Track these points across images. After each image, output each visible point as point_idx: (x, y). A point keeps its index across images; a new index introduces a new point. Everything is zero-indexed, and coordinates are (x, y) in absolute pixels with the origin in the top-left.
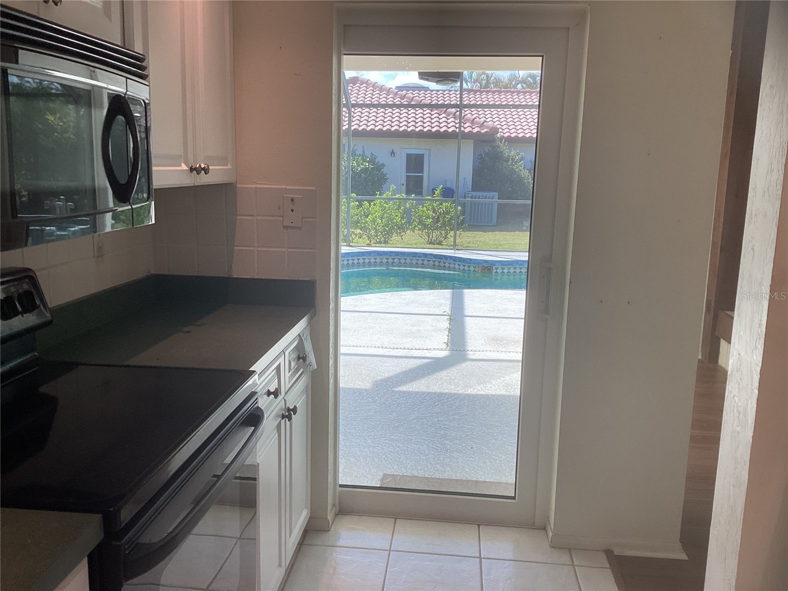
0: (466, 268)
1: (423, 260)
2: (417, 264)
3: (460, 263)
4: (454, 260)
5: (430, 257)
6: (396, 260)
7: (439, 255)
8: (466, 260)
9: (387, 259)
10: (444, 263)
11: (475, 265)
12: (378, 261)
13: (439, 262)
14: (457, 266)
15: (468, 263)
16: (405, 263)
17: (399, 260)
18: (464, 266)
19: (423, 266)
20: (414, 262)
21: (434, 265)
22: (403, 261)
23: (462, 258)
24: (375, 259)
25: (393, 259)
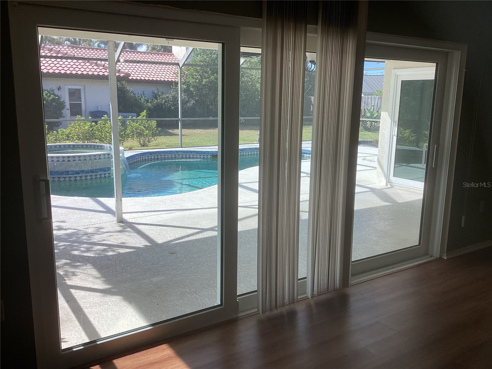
0: (205, 157)
1: (175, 155)
2: (172, 157)
4: (197, 153)
5: (180, 152)
6: (159, 157)
7: (186, 151)
8: (205, 153)
9: (154, 156)
10: (190, 155)
11: (211, 155)
12: (149, 158)
13: (186, 155)
14: (198, 156)
15: (206, 154)
16: (164, 158)
17: (161, 156)
18: (204, 156)
19: (175, 158)
20: (170, 156)
21: (183, 157)
22: (163, 157)
23: (202, 151)
24: (148, 157)
25: (158, 156)
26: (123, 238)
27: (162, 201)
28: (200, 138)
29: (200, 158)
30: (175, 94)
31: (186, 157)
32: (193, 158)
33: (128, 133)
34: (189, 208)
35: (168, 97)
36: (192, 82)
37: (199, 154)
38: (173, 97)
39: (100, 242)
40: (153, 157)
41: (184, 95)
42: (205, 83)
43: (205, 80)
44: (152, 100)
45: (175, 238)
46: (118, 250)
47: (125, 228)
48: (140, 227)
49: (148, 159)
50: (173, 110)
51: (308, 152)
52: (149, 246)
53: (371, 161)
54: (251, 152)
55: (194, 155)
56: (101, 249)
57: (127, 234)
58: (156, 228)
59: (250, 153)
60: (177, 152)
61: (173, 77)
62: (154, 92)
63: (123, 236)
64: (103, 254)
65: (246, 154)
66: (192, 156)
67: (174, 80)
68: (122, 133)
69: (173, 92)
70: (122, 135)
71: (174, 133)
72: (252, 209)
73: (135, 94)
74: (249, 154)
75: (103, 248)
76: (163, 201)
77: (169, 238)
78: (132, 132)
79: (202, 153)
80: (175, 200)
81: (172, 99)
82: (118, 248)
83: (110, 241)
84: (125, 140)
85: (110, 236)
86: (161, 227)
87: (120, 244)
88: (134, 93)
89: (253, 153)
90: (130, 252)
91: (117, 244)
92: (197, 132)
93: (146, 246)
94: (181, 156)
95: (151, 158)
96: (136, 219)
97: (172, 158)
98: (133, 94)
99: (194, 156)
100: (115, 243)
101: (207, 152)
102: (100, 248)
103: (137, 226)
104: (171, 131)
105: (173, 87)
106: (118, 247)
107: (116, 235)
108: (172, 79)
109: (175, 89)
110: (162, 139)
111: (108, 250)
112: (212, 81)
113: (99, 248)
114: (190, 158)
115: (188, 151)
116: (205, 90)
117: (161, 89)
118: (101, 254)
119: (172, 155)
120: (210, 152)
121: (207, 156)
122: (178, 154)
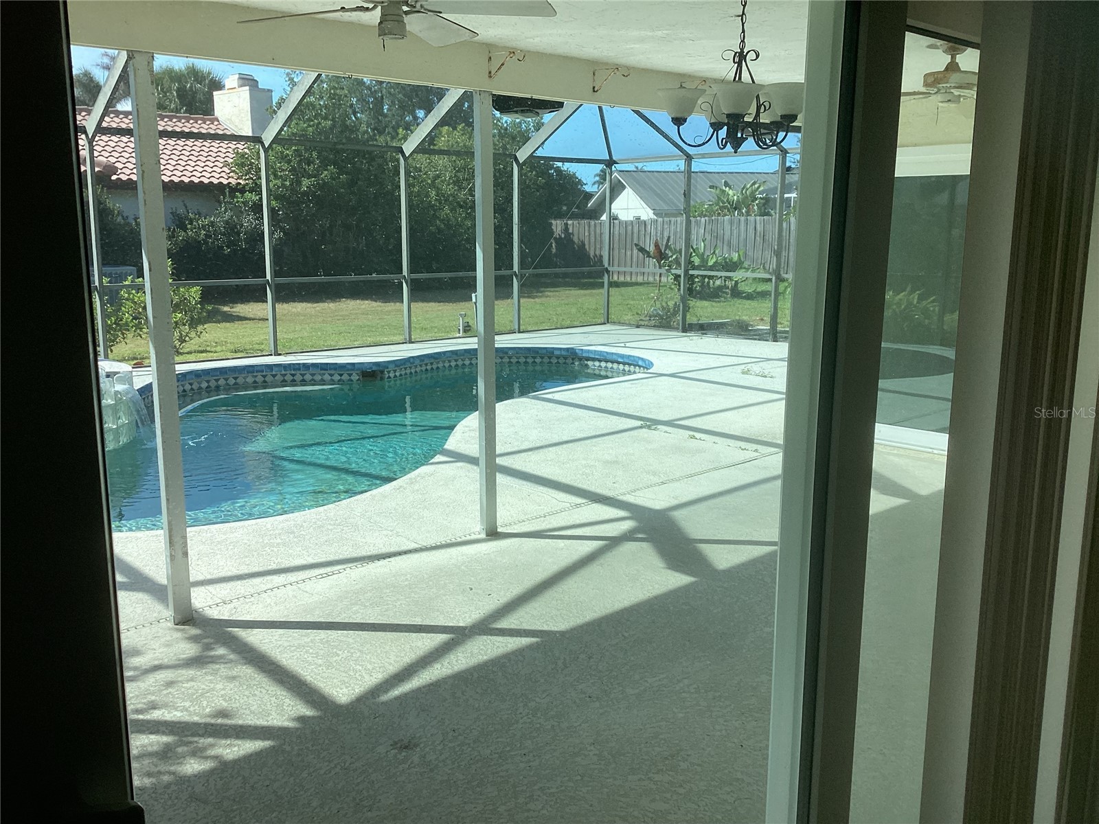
0: (345, 377)
2: (255, 382)
3: (332, 372)
4: (322, 369)
5: (277, 369)
6: (222, 382)
8: (345, 367)
9: (208, 382)
10: (303, 375)
11: (359, 372)
12: (195, 386)
13: (293, 375)
14: (327, 377)
15: (348, 370)
16: (236, 384)
17: (226, 380)
18: (341, 375)
19: (265, 385)
20: (250, 380)
21: (284, 381)
22: (232, 381)
23: (336, 364)
24: (191, 384)
25: (217, 380)
26: (213, 689)
27: (291, 533)
28: (311, 325)
29: (332, 382)
30: (232, 216)
31: (294, 381)
32: (314, 383)
33: (127, 321)
34: (380, 552)
35: (212, 224)
36: (274, 185)
37: (330, 372)
38: (227, 222)
39: (141, 717)
40: (204, 385)
41: (255, 219)
42: (307, 187)
43: (306, 182)
44: (172, 233)
45: (386, 676)
46: (212, 746)
47: (208, 647)
48: (255, 638)
49: (192, 389)
50: (229, 255)
51: (596, 357)
52: (313, 717)
53: (766, 377)
54: (456, 361)
55: (315, 374)
56: (155, 748)
57: (223, 670)
58: (306, 640)
59: (453, 364)
60: (270, 367)
61: (223, 174)
62: (176, 212)
63: (211, 682)
64: (170, 773)
65: (444, 366)
66: (310, 377)
67: (225, 182)
68: (109, 322)
69: (226, 211)
70: (110, 326)
71: (238, 314)
72: (561, 543)
73: (127, 217)
74: (450, 366)
75: (158, 742)
76: (293, 532)
77: (367, 678)
78: (135, 318)
79: (335, 369)
80: (330, 527)
81: (224, 227)
82: (210, 740)
83: (176, 709)
84: (118, 340)
85: (170, 684)
86: (323, 634)
87: (213, 721)
88: (125, 215)
89: (460, 363)
90: (258, 754)
91: (203, 721)
92: (294, 310)
93: (301, 719)
94: (279, 378)
95: (200, 388)
96: (232, 605)
97: (255, 386)
98: (123, 216)
99: (315, 378)
100: (195, 714)
101: (348, 366)
102: (151, 745)
103: (242, 633)
104: (226, 309)
105: (224, 198)
106: (210, 736)
107: (188, 681)
108: (221, 180)
109: (231, 203)
110: (213, 332)
111: (180, 750)
112: (325, 183)
113: (146, 741)
114: (304, 382)
115: (299, 364)
116: (308, 206)
117: (194, 204)
118: (160, 773)
119: (256, 376)
120: (356, 366)
121: (350, 375)
122: (271, 373)
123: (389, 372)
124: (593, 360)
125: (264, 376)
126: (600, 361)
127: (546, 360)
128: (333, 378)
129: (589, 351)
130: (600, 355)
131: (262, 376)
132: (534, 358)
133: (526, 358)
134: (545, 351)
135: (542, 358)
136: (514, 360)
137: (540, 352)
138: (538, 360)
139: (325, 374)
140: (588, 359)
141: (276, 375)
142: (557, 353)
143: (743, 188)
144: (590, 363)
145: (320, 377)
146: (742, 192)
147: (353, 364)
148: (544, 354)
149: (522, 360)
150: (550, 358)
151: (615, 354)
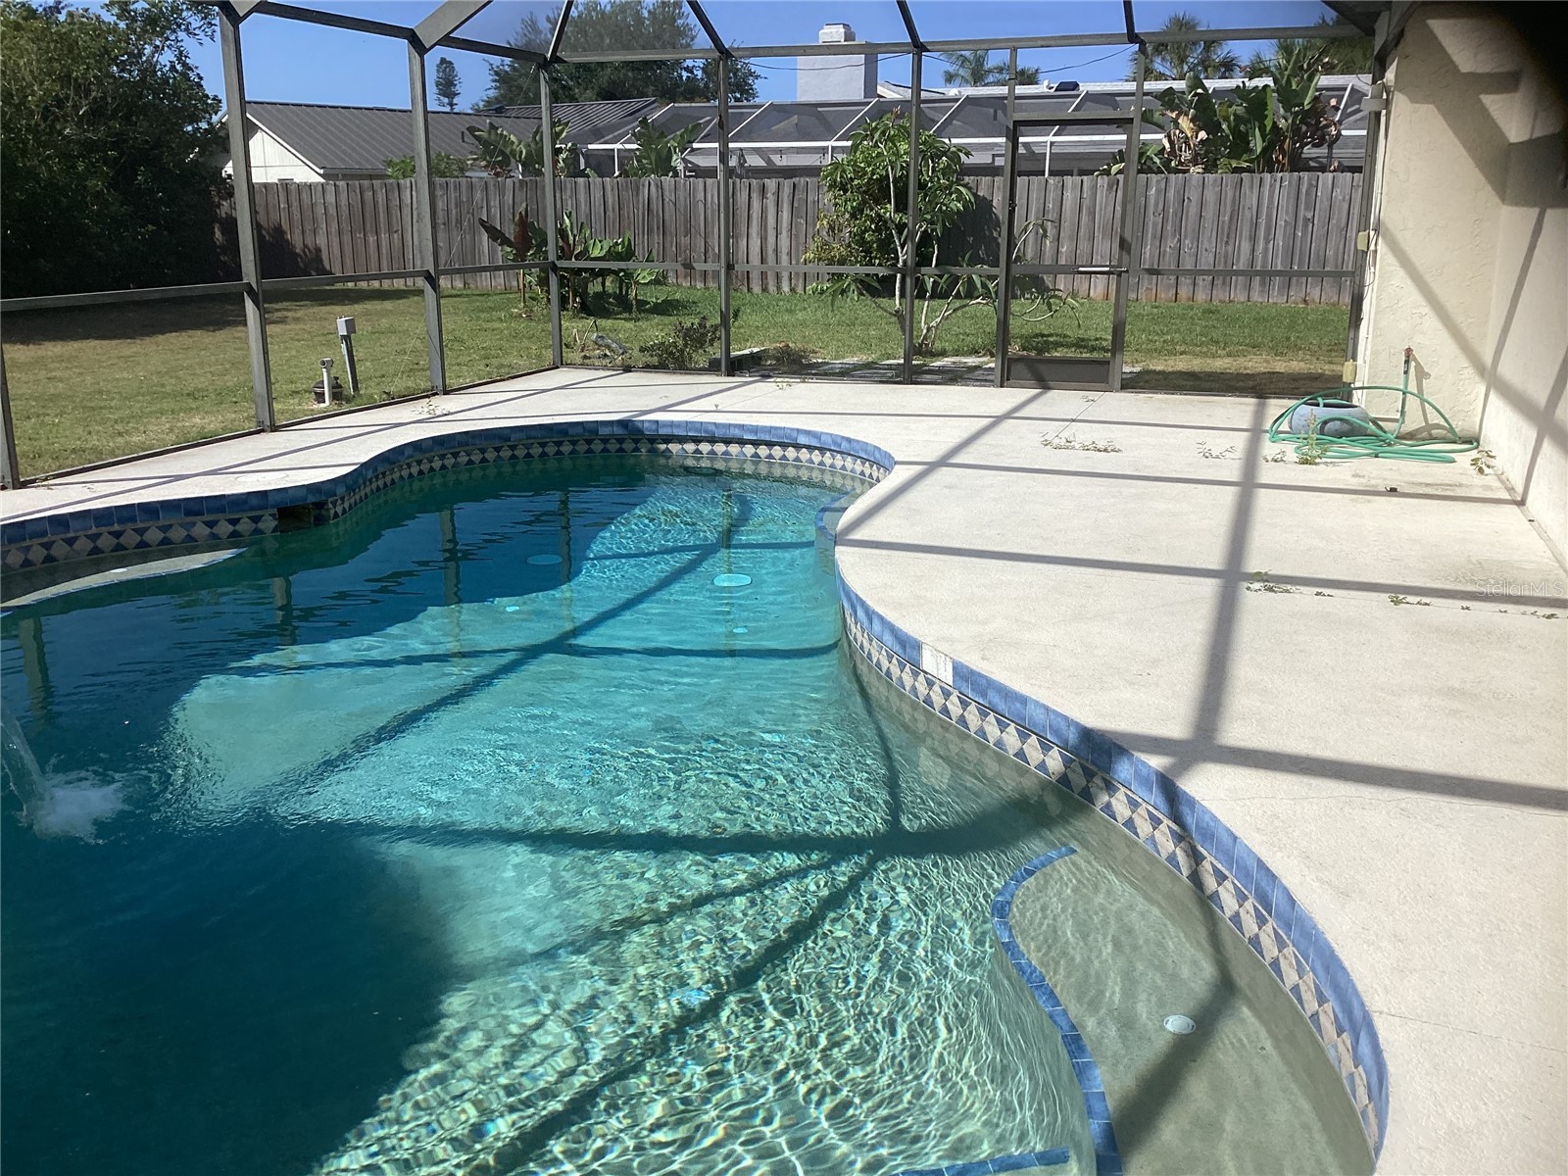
0: (245, 526)
3: (212, 517)
4: (188, 513)
10: (141, 532)
11: (278, 510)
13: (118, 535)
15: (252, 509)
18: (234, 522)
21: (96, 550)
31: (119, 547)
37: (207, 518)
55: (171, 526)
79: (222, 510)
101: (254, 501)
115: (132, 506)
119: (28, 548)
120: (271, 499)
121: (256, 520)
122: (63, 536)
123: (334, 504)
124: (682, 440)
125: (47, 546)
126: (697, 440)
127: (582, 447)
128: (215, 530)
129: (672, 424)
130: (696, 430)
131: (42, 545)
132: (559, 444)
133: (543, 445)
134: (580, 430)
135: (574, 443)
136: (520, 452)
137: (571, 431)
138: (566, 448)
139: (194, 524)
140: (668, 439)
141: (76, 538)
142: (604, 431)
143: (536, 133)
144: (674, 447)
145: (184, 533)
146: (534, 138)
147: (264, 494)
148: (577, 435)
149: (536, 451)
150: (589, 442)
151: (735, 426)
